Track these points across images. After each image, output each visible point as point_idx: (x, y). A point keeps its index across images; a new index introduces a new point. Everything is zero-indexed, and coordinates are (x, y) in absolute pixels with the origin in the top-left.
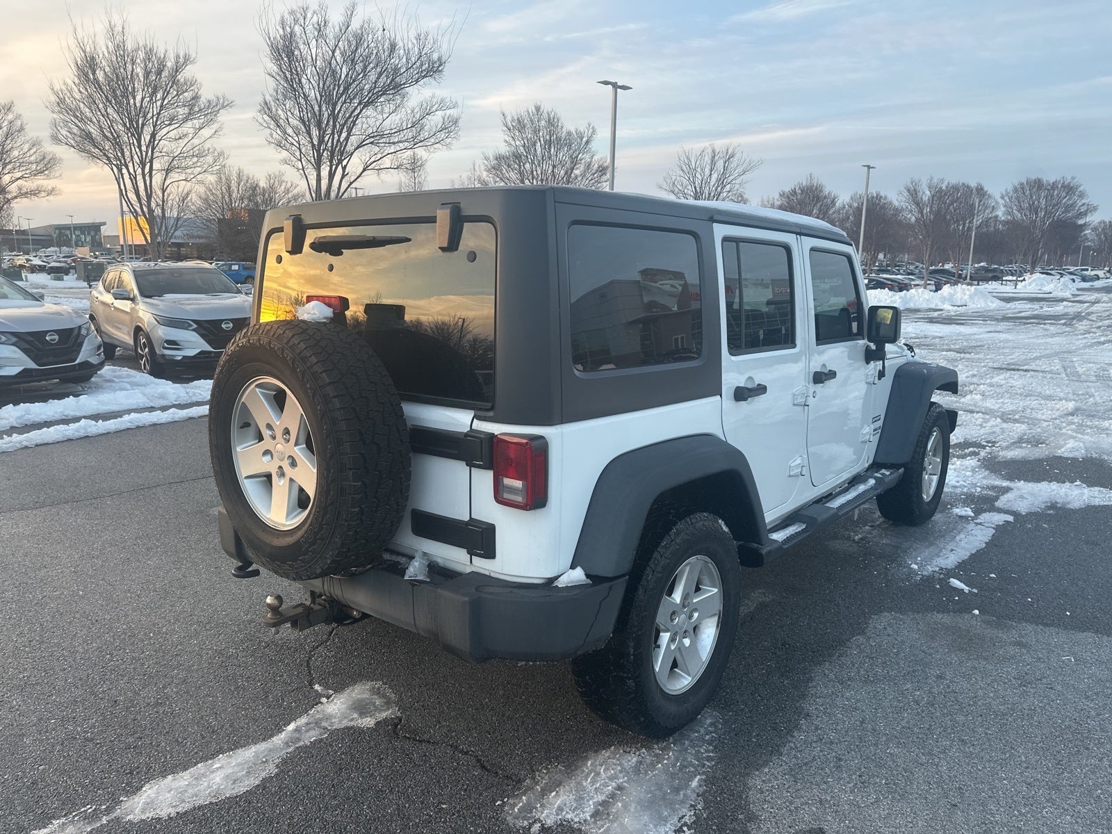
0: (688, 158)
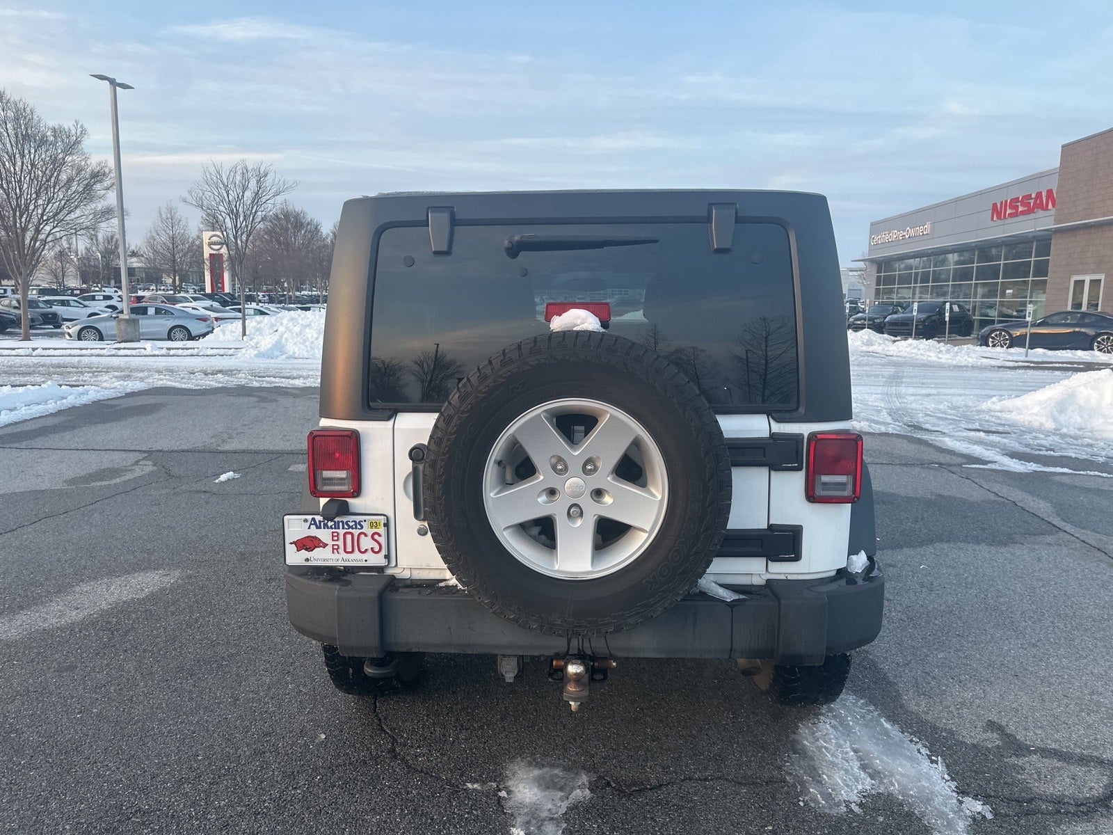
0: (218, 172)
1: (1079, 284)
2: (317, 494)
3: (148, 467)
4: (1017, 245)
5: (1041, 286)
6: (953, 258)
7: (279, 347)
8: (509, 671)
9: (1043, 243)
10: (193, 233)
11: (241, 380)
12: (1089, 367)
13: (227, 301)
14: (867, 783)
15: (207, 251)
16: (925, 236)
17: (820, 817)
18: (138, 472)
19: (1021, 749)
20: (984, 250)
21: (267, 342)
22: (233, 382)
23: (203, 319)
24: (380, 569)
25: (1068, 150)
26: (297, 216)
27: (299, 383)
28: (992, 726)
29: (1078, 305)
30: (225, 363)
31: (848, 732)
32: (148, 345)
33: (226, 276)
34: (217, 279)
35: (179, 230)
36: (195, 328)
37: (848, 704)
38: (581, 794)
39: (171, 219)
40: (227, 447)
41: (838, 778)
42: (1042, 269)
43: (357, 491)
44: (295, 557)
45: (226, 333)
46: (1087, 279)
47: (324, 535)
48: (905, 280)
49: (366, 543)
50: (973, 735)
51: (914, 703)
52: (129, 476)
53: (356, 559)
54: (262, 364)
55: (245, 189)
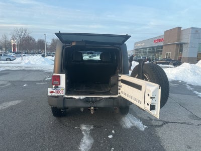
1: (167, 54)
2: (53, 85)
3: (10, 84)
4: (158, 47)
5: (161, 54)
6: (148, 49)
7: (29, 62)
8: (82, 110)
9: (162, 47)
10: (10, 40)
11: (23, 68)
12: (168, 67)
13: (17, 53)
14: (131, 125)
15: (12, 44)
16: (144, 45)
17: (125, 129)
18: (8, 84)
19: (152, 120)
20: (153, 48)
21: (27, 61)
22: (22, 69)
23: (13, 57)
24: (63, 96)
25: (166, 32)
26: (30, 37)
27: (35, 69)
28: (148, 117)
29: (167, 57)
30: (19, 65)
31: (129, 119)
32: (3, 62)
33: (16, 49)
34: (14, 49)
35: (6, 39)
36: (12, 58)
37: (129, 115)
38: (92, 128)
39: (5, 37)
40: (24, 80)
41: (128, 124)
42: (161, 51)
43: (59, 84)
44: (50, 94)
45: (18, 59)
46: (168, 53)
47: (54, 91)
48: (140, 53)
49: (61, 92)
50: (146, 118)
51: (138, 115)
52: (6, 85)
53: (59, 94)
54: (26, 65)
55: (22, 32)
